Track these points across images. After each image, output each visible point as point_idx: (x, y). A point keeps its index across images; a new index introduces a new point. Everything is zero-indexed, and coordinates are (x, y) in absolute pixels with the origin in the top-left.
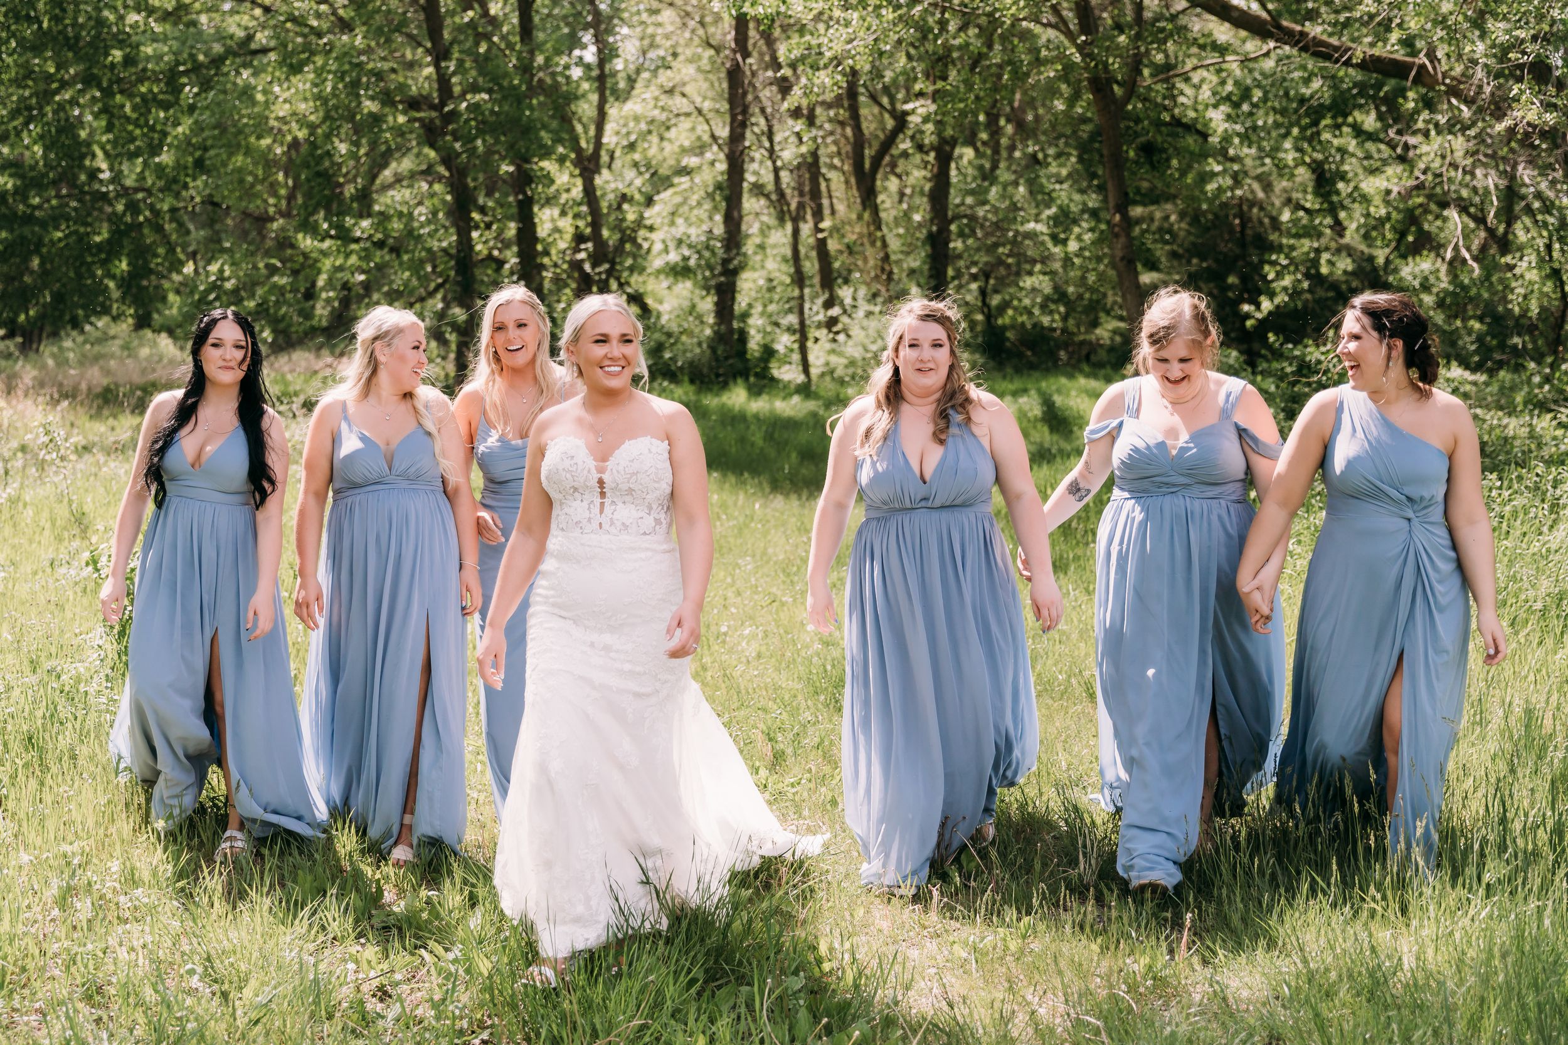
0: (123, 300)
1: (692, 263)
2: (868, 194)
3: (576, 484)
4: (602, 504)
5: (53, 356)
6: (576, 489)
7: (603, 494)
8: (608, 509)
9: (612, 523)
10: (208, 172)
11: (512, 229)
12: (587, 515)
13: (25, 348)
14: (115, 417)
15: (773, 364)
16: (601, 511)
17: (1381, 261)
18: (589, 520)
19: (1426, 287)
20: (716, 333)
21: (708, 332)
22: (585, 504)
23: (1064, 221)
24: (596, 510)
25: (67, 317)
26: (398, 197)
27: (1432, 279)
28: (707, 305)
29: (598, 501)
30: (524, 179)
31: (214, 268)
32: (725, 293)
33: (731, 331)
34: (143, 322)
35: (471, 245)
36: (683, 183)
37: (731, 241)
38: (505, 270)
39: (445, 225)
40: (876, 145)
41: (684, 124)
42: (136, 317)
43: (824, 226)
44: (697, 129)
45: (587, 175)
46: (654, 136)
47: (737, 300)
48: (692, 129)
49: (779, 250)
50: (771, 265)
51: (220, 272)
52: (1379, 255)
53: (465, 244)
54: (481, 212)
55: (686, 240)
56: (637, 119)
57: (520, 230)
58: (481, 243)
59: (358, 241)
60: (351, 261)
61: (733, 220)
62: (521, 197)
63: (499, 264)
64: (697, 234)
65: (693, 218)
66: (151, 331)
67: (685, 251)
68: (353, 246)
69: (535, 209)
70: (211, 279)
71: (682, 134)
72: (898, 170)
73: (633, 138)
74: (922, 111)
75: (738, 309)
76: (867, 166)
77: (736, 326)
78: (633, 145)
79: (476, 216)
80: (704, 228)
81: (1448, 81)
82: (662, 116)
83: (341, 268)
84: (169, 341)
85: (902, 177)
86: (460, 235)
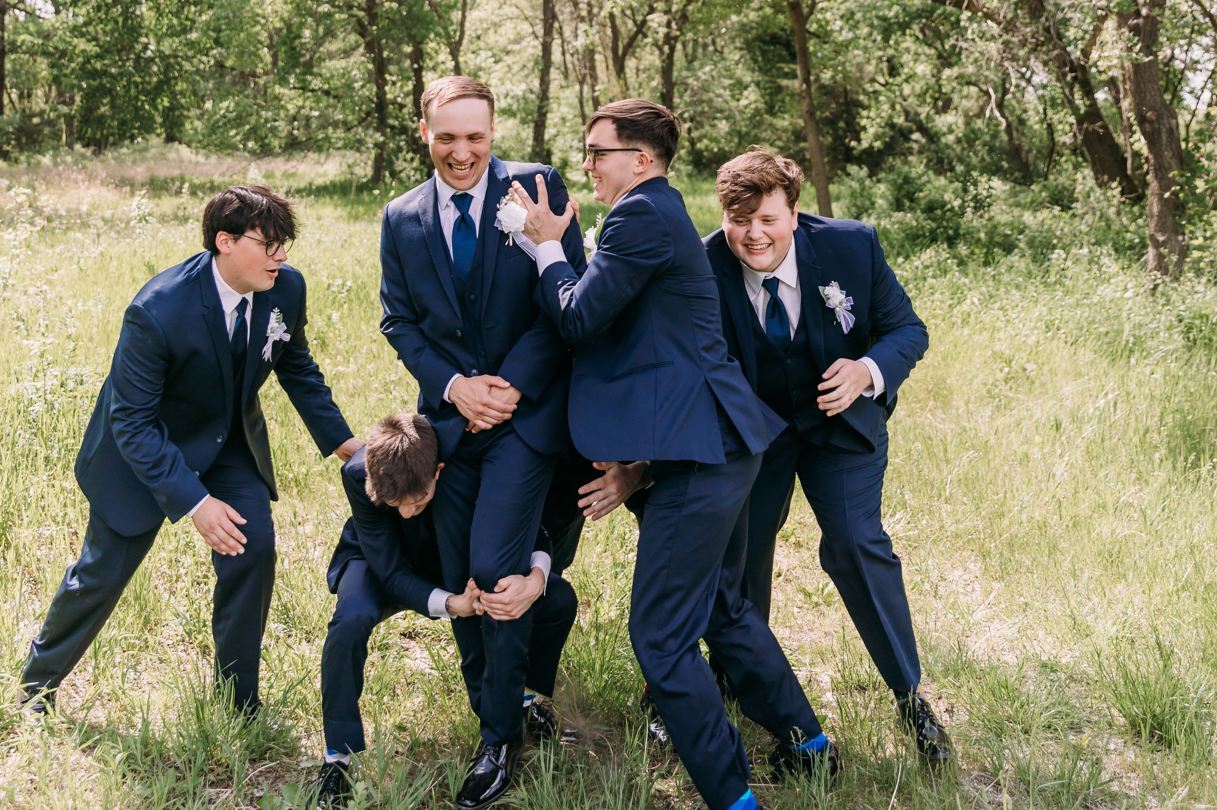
0: (162, 125)
1: (515, 107)
2: (620, 69)
5: (114, 159)
10: (222, 46)
11: (410, 86)
13: (97, 153)
14: (159, 198)
15: (568, 170)
17: (923, 117)
19: (951, 131)
20: (533, 150)
21: (529, 149)
23: (740, 86)
25: (128, 135)
26: (337, 65)
27: (954, 127)
28: (528, 133)
30: (418, 56)
31: (224, 104)
32: (540, 127)
33: (543, 149)
34: (170, 139)
35: (385, 93)
36: (509, 59)
37: (544, 96)
38: (405, 111)
39: (369, 82)
40: (626, 41)
41: (509, 25)
42: (167, 135)
43: (597, 88)
44: (519, 28)
45: (454, 53)
46: (492, 31)
47: (546, 131)
48: (515, 28)
49: (570, 101)
50: (564, 110)
51: (228, 107)
52: (924, 111)
53: (381, 94)
54: (391, 74)
55: (511, 94)
56: (481, 21)
57: (415, 86)
58: (391, 93)
59: (313, 91)
60: (308, 103)
61: (545, 82)
62: (416, 66)
63: (402, 106)
64: (520, 89)
65: (515, 80)
66: (176, 144)
67: (509, 100)
68: (310, 94)
69: (424, 73)
70: (222, 112)
71: (508, 31)
72: (637, 55)
73: (480, 32)
74: (657, 20)
75: (547, 137)
76: (620, 52)
77: (546, 147)
78: (478, 38)
79: (388, 77)
80: (523, 86)
81: (985, 10)
82: (497, 20)
83: (303, 107)
84: (188, 149)
85: (639, 59)
86: (378, 88)
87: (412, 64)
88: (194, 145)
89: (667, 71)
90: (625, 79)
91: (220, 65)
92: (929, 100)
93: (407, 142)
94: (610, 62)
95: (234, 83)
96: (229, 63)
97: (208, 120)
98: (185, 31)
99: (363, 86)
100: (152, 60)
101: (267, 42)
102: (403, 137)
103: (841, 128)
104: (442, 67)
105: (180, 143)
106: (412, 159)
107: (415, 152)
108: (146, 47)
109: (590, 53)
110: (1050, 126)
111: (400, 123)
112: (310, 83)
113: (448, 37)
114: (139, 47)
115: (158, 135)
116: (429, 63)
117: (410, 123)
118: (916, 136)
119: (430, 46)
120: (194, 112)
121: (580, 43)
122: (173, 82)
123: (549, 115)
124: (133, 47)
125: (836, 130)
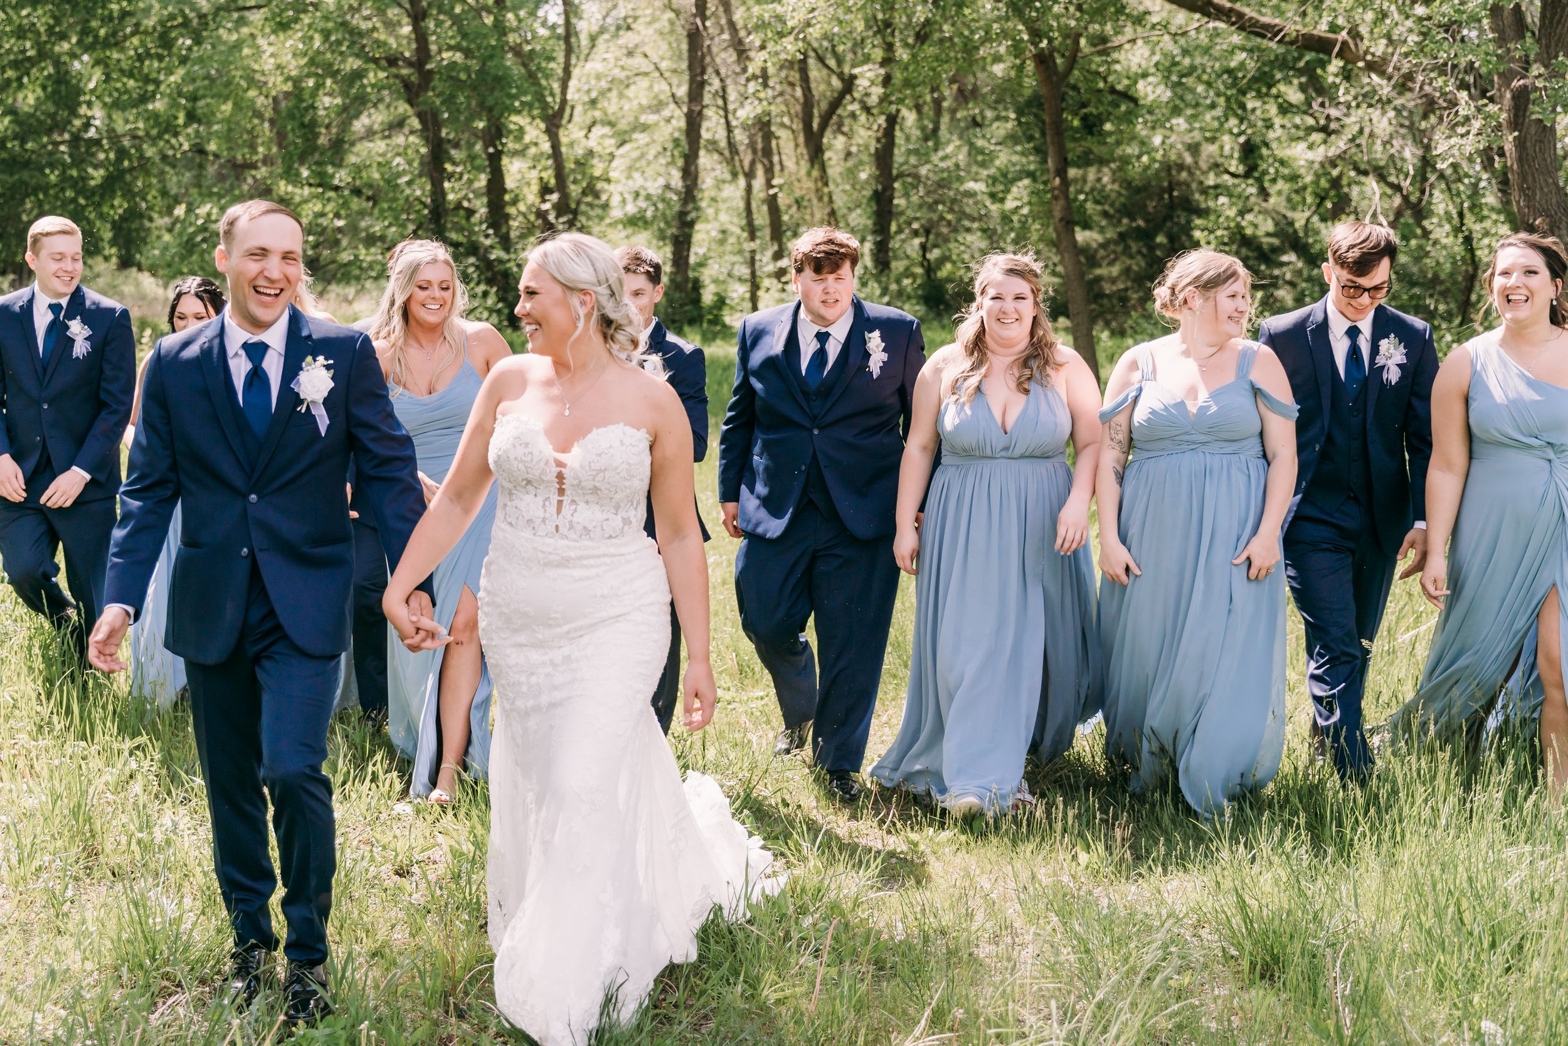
0: (112, 244)
1: (648, 214)
2: (816, 151)
3: (529, 477)
4: (560, 502)
6: (529, 482)
7: (561, 492)
8: (567, 509)
9: (571, 527)
10: (199, 121)
11: (482, 181)
12: (541, 513)
15: (725, 312)
16: (559, 511)
17: (1298, 226)
18: (544, 520)
22: (540, 500)
23: (1005, 180)
24: (553, 509)
26: (374, 149)
29: (555, 498)
30: (495, 133)
31: (203, 211)
32: (681, 244)
33: (687, 279)
34: (126, 263)
35: (443, 194)
36: (641, 138)
37: (690, 193)
38: (475, 219)
39: (420, 176)
40: (824, 105)
41: (643, 83)
42: (120, 257)
43: (775, 182)
44: (656, 88)
45: (552, 130)
46: (614, 94)
47: (693, 249)
48: (651, 87)
49: (734, 204)
50: (724, 217)
51: (209, 215)
52: (1300, 218)
53: (438, 194)
54: (454, 164)
55: (643, 193)
56: (598, 77)
57: (489, 181)
58: (453, 193)
59: (337, 189)
60: (328, 208)
61: (690, 173)
62: (491, 150)
63: (470, 212)
64: (654, 187)
65: (650, 171)
66: (134, 270)
67: (642, 203)
68: (332, 194)
69: (505, 161)
70: (200, 222)
71: (640, 93)
72: (845, 129)
73: (594, 95)
74: (870, 75)
75: (692, 260)
76: (815, 125)
77: (691, 274)
78: (593, 102)
79: (449, 167)
80: (661, 181)
81: (1369, 57)
82: (622, 75)
83: (322, 215)
84: (152, 280)
85: (849, 136)
86: (433, 185)
87: (486, 147)
88: (161, 272)
89: (884, 156)
90: (823, 169)
91: (200, 150)
92: (1309, 200)
93: (477, 267)
94: (801, 139)
95: (221, 178)
96: (212, 147)
97: (180, 234)
98: (145, 98)
99: (409, 183)
100: (97, 142)
101: (269, 114)
102: (472, 260)
103: (1160, 245)
104: (533, 150)
105: (140, 269)
106: (485, 294)
107: (490, 282)
108: (87, 125)
109: (763, 126)
110: (1468, 240)
111: (468, 237)
112: (332, 176)
113: (545, 106)
114: (77, 123)
115: (107, 259)
116: (510, 144)
117: (482, 239)
118: (1290, 257)
119: (517, 120)
120: (162, 221)
121: (746, 113)
122: (128, 177)
123: (698, 227)
124: (70, 122)
125: (1152, 248)
